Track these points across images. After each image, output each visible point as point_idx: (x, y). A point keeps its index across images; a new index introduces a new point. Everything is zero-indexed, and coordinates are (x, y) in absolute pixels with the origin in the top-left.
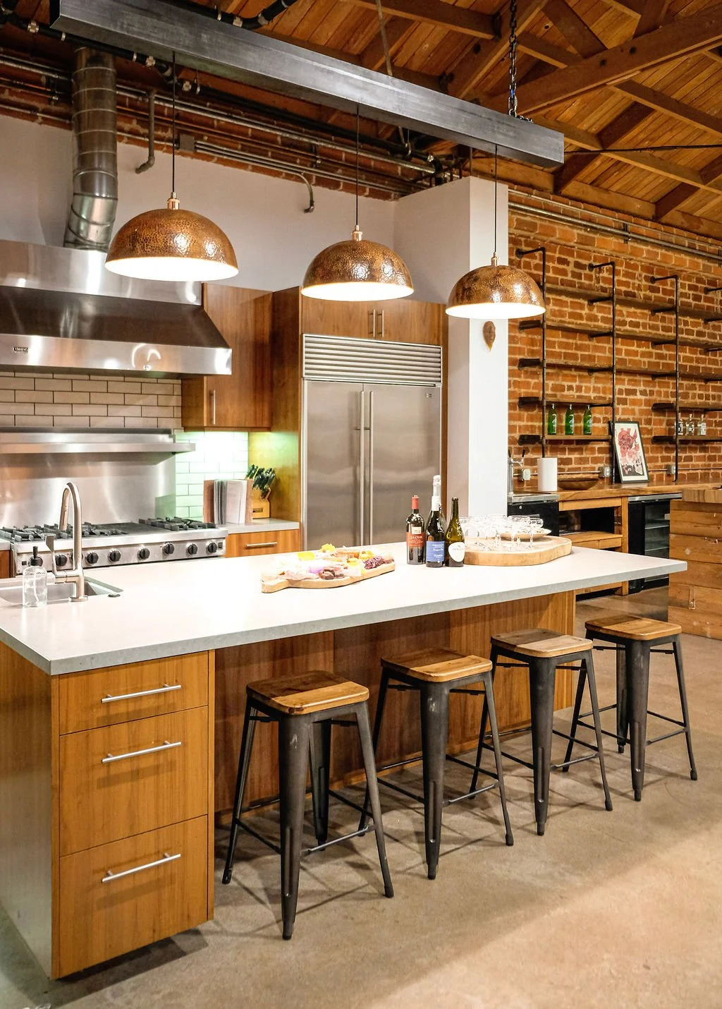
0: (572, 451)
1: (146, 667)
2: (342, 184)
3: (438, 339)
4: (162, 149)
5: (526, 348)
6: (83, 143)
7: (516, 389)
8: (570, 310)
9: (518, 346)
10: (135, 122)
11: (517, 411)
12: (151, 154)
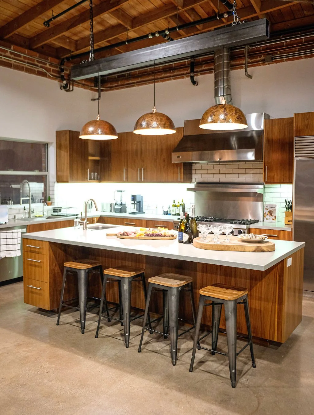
12: (246, 71)
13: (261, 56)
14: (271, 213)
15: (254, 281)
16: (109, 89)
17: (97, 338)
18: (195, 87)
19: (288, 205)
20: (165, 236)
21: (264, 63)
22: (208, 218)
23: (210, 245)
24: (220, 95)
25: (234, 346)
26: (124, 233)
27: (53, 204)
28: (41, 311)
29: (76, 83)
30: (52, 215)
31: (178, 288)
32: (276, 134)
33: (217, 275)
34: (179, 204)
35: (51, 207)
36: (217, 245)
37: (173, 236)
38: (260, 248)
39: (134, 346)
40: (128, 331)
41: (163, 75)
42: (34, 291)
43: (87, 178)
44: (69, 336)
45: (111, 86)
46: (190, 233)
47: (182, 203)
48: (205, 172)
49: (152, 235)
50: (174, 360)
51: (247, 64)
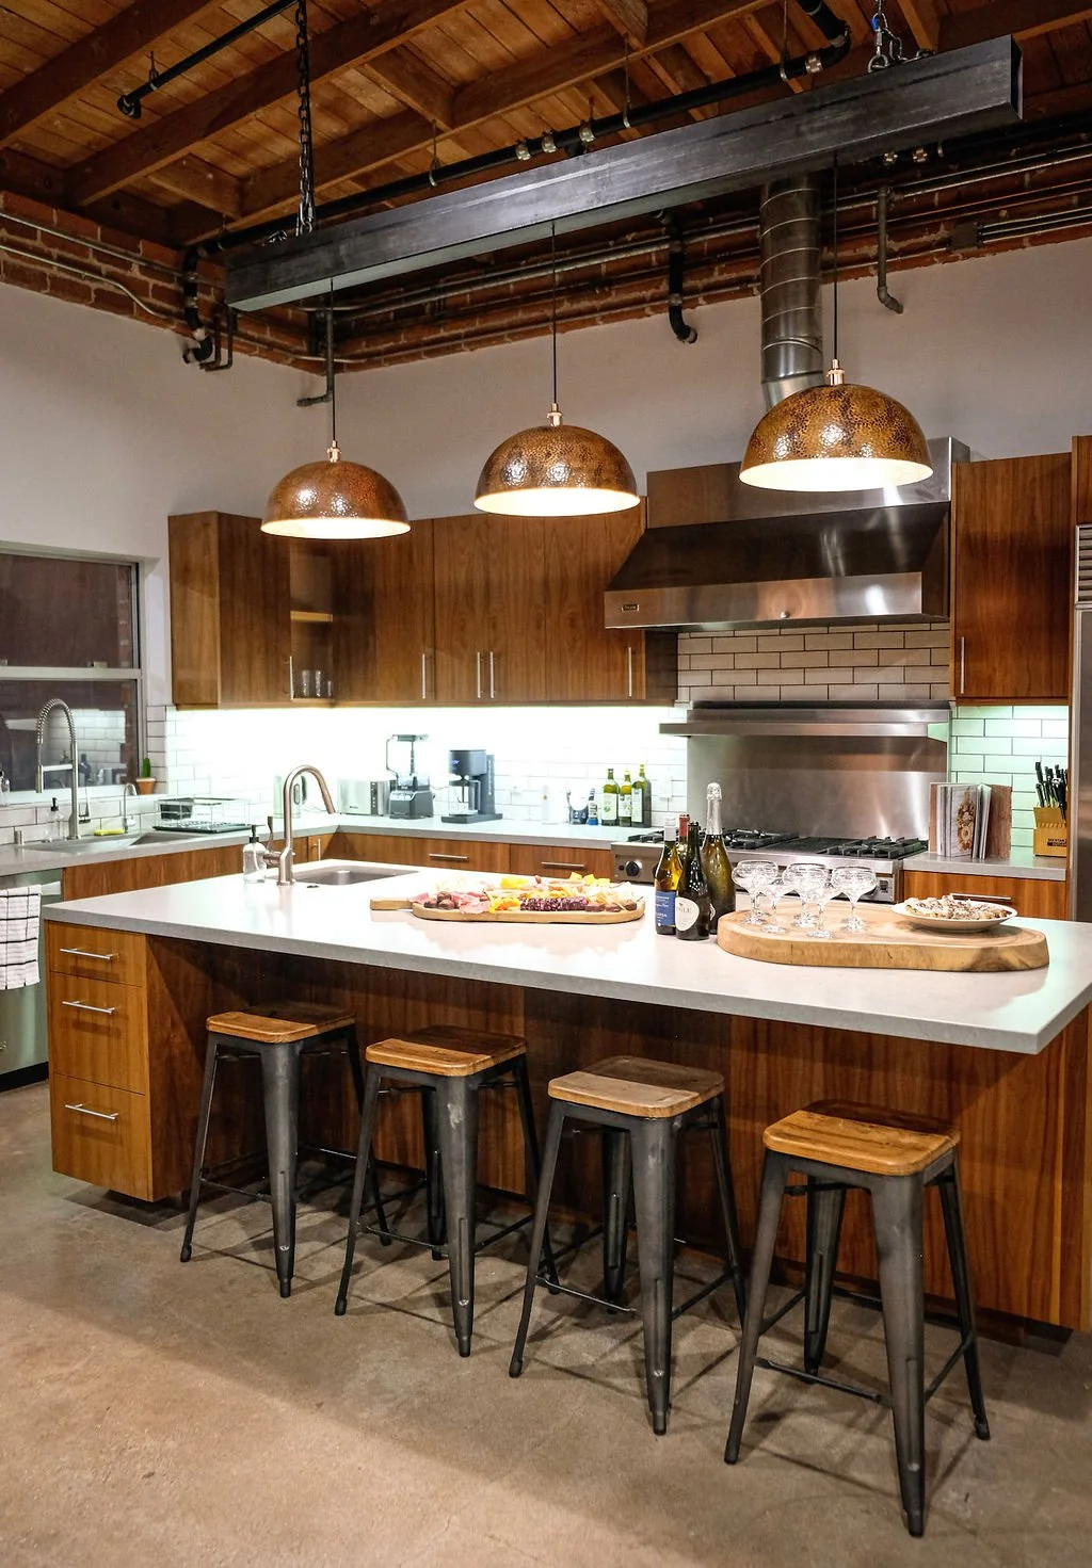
4: (933, 262)
6: (768, 306)
12: (882, 283)
13: (934, 228)
15: (964, 1086)
16: (363, 361)
17: (342, 1314)
18: (686, 346)
19: (1049, 783)
20: (602, 908)
21: (948, 252)
22: (743, 836)
23: (792, 946)
24: (782, 375)
25: (913, 1365)
26: (440, 899)
27: (159, 785)
28: (120, 1203)
29: (242, 340)
30: (157, 828)
31: (672, 1119)
32: (998, 519)
33: (813, 1060)
34: (628, 784)
35: (151, 800)
36: (818, 946)
37: (632, 907)
38: (993, 954)
39: (491, 1349)
40: (466, 1291)
41: (566, 307)
42: (91, 1124)
43: (287, 692)
44: (229, 1307)
45: (372, 349)
46: (704, 896)
47: (641, 780)
48: (727, 662)
49: (550, 906)
50: (660, 1413)
51: (883, 256)
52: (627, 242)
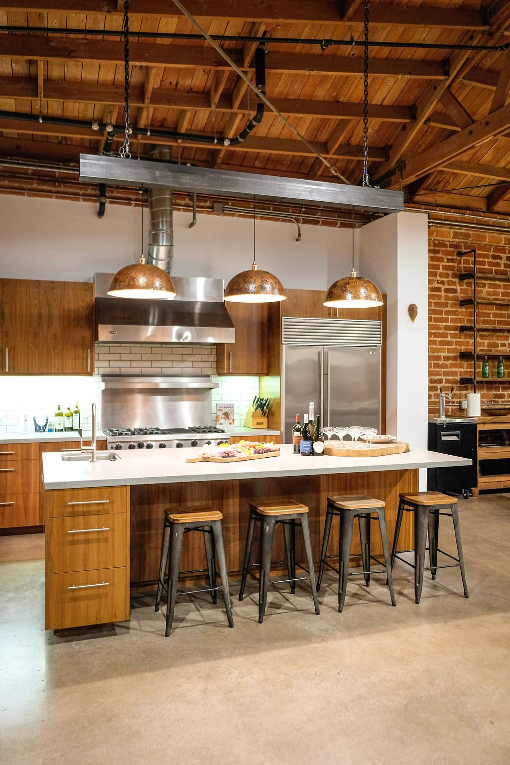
0: (504, 389)
1: (93, 491)
2: (321, 221)
3: (379, 317)
4: (204, 213)
5: (466, 318)
6: (154, 216)
7: (458, 347)
8: (503, 291)
9: (459, 317)
10: (187, 200)
11: (459, 362)
12: (194, 216)
13: (205, 201)
14: (226, 415)
21: (213, 212)
34: (69, 412)
47: (76, 409)
51: (195, 207)
52: (70, 166)
